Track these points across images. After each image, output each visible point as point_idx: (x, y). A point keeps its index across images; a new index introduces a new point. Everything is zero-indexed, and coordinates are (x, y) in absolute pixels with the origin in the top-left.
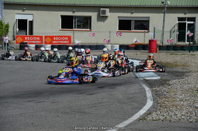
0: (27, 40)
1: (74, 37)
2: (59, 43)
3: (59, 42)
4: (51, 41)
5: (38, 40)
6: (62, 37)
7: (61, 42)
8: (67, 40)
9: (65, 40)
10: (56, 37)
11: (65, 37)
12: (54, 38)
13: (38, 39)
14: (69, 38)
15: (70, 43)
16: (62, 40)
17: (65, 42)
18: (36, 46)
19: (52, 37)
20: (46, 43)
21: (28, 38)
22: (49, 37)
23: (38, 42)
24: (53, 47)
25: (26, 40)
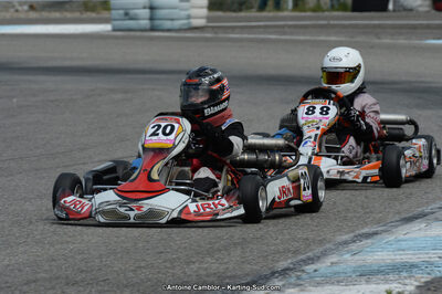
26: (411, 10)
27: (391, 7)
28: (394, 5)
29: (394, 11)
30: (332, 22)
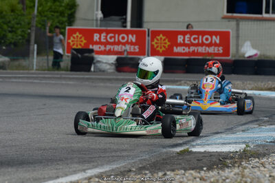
0: (100, 43)
1: (238, 37)
2: (194, 53)
3: (192, 49)
4: (171, 47)
5: (132, 43)
6: (203, 33)
7: (201, 49)
8: (216, 45)
9: (210, 45)
10: (184, 33)
11: (211, 34)
12: (180, 39)
13: (133, 38)
14: (225, 37)
15: (226, 52)
16: (203, 44)
17: (211, 50)
18: (118, 60)
19: (172, 35)
20: (154, 53)
21: (103, 35)
22: (165, 33)
23: (128, 47)
24: (169, 66)
25: (97, 43)
26: (104, 71)
27: (92, 69)
28: (94, 68)
29: (94, 71)
30: (63, 76)
